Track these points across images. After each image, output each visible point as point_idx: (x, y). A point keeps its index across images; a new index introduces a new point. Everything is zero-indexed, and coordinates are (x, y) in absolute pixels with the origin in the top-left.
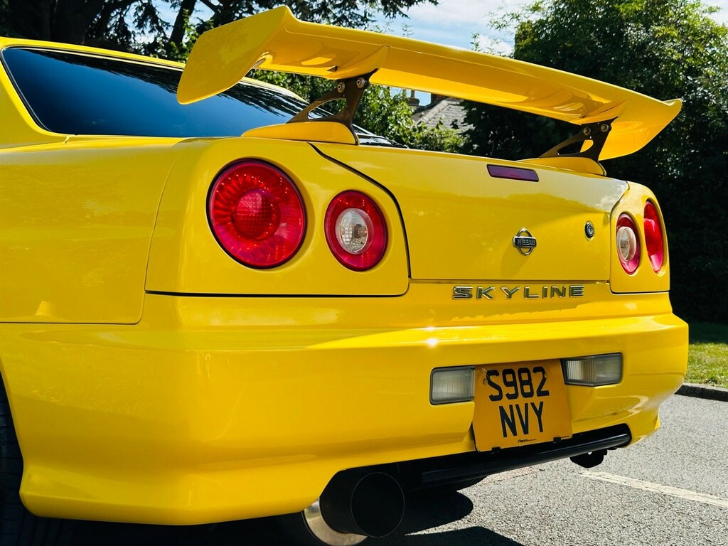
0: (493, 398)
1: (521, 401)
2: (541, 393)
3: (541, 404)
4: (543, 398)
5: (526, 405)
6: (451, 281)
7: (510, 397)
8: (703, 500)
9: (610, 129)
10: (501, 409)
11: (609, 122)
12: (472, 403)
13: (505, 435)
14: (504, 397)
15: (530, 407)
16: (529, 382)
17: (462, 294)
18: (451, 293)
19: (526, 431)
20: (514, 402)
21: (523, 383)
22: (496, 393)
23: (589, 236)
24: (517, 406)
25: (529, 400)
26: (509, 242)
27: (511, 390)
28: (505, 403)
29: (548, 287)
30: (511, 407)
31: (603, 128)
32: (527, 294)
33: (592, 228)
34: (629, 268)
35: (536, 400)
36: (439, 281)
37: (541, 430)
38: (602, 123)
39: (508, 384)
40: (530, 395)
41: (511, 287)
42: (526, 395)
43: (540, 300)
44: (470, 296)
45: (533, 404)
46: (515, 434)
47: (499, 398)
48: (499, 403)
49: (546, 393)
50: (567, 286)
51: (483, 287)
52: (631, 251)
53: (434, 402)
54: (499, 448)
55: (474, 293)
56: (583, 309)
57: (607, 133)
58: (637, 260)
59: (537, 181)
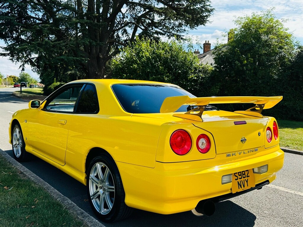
0: (236, 179)
1: (243, 179)
2: (247, 177)
3: (248, 179)
4: (248, 178)
5: (244, 180)
6: (226, 153)
7: (240, 178)
8: (286, 191)
9: (264, 106)
10: (238, 182)
11: (264, 104)
12: (231, 183)
13: (239, 188)
14: (239, 178)
15: (245, 180)
16: (244, 174)
17: (228, 156)
18: (226, 156)
19: (244, 187)
20: (241, 180)
21: (243, 174)
22: (237, 178)
23: (259, 135)
24: (242, 181)
25: (245, 179)
26: (240, 141)
27: (240, 177)
28: (239, 180)
29: (249, 150)
30: (240, 181)
31: (262, 106)
32: (244, 153)
33: (260, 133)
34: (269, 141)
35: (246, 178)
36: (223, 154)
37: (248, 186)
38: (262, 104)
39: (239, 175)
40: (245, 177)
41: (240, 152)
42: (244, 178)
43: (247, 154)
44: (230, 156)
45: (246, 180)
46: (241, 188)
47: (237, 179)
48: (237, 181)
49: (249, 176)
50: (254, 149)
51: (233, 153)
52: (269, 137)
53: (223, 184)
54: (237, 192)
55: (231, 155)
56: (258, 154)
57: (263, 107)
58: (271, 139)
59: (246, 124)
